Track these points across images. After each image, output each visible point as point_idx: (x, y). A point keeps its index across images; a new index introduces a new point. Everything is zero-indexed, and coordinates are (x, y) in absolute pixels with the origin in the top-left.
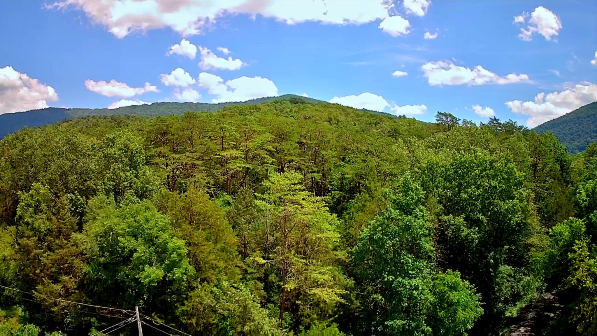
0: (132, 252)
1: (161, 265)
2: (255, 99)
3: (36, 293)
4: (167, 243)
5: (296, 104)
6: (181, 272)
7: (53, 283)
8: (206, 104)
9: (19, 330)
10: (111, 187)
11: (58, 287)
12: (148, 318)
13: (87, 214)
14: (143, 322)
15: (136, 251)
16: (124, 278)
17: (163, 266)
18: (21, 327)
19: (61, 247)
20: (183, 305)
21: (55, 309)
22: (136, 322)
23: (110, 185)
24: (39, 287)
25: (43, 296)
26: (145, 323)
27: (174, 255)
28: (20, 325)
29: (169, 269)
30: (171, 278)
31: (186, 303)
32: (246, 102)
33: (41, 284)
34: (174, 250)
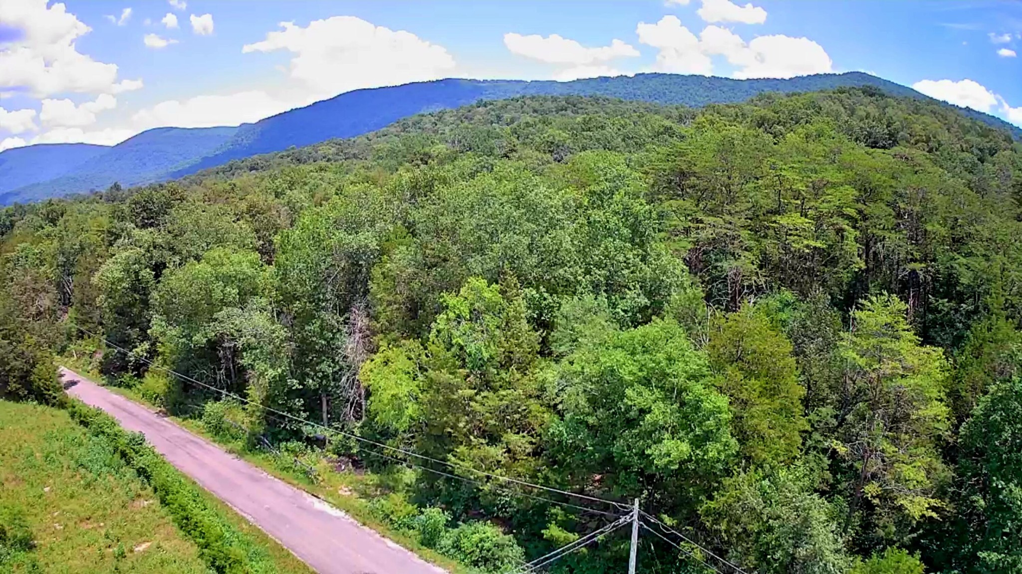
0: (643, 412)
1: (687, 434)
2: (805, 75)
3: (453, 459)
4: (702, 401)
5: (871, 95)
6: (717, 449)
7: (488, 444)
8: (727, 79)
9: (408, 514)
10: (602, 279)
11: (496, 452)
12: (652, 521)
13: (559, 328)
14: (641, 523)
15: (650, 411)
16: (624, 451)
17: (691, 435)
18: (413, 509)
19: (510, 385)
20: (711, 498)
21: (487, 488)
22: (630, 525)
23: (599, 275)
24: (462, 449)
25: (467, 464)
26: (645, 527)
27: (711, 422)
28: (410, 507)
29: (699, 442)
30: (699, 457)
31: (716, 497)
32: (791, 79)
33: (464, 444)
34: (712, 413)
